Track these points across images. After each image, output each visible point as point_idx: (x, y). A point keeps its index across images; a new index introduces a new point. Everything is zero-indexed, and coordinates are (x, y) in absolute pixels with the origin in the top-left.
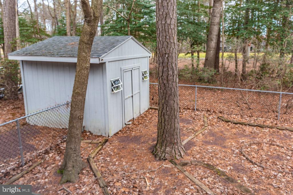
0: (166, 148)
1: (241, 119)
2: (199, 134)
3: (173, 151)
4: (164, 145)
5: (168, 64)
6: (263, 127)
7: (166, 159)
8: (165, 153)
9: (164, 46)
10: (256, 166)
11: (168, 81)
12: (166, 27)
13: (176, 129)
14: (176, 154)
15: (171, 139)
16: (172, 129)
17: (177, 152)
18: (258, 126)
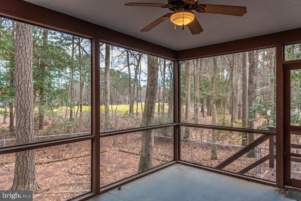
0: (29, 185)
1: (49, 160)
3: (34, 185)
4: (27, 183)
5: (29, 117)
6: (67, 160)
9: (26, 103)
10: (84, 175)
11: (29, 129)
12: (29, 90)
18: (64, 160)
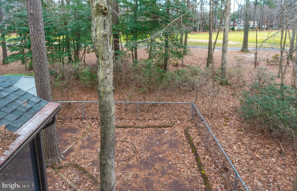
0: (48, 160)
2: (80, 141)
3: (54, 160)
4: (47, 158)
7: (49, 166)
8: (48, 163)
13: (55, 147)
14: (56, 162)
15: (52, 153)
16: (51, 147)
17: (56, 161)
18: (123, 127)
